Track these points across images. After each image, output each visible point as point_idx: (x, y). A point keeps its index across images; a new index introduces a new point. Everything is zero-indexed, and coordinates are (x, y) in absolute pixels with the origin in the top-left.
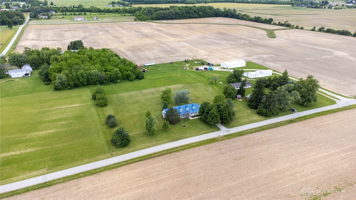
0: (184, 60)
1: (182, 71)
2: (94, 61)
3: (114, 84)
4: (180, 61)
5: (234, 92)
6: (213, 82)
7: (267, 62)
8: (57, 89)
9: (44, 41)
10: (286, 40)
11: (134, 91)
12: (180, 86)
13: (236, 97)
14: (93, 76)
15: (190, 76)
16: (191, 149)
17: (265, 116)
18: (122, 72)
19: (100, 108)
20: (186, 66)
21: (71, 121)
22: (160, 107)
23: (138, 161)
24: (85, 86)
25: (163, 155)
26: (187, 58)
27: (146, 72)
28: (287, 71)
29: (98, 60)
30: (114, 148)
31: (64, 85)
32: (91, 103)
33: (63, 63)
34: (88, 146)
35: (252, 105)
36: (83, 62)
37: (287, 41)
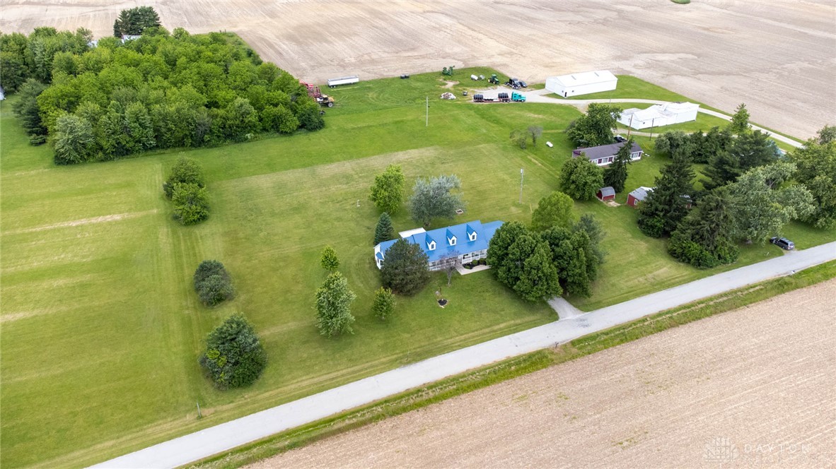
0: (442, 70)
1: (435, 103)
2: (180, 72)
3: (236, 145)
4: (431, 71)
5: (594, 181)
6: (526, 144)
7: (675, 76)
8: (61, 160)
9: (55, 7)
10: (719, 10)
11: (294, 168)
12: (427, 153)
13: (600, 195)
14: (173, 121)
15: (456, 120)
16: (465, 398)
17: (693, 265)
18: (260, 109)
19: (185, 229)
20: (447, 87)
21: (87, 278)
22: (368, 228)
23: (283, 450)
24: (150, 152)
25: (371, 420)
26: (448, 64)
27: (330, 105)
28: (745, 108)
29: (191, 72)
30: (211, 390)
31: (85, 147)
32: (157, 209)
33: (87, 78)
34: (126, 378)
35: (653, 227)
36: (146, 75)
37: (724, 11)
